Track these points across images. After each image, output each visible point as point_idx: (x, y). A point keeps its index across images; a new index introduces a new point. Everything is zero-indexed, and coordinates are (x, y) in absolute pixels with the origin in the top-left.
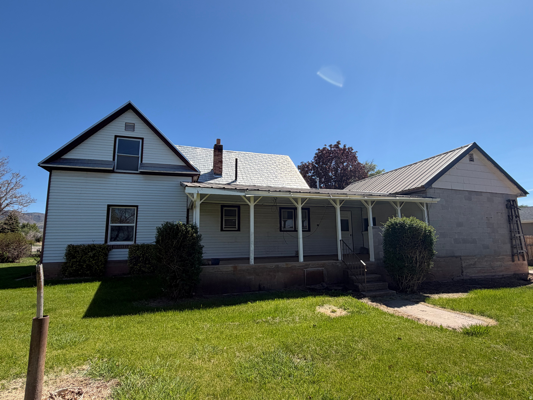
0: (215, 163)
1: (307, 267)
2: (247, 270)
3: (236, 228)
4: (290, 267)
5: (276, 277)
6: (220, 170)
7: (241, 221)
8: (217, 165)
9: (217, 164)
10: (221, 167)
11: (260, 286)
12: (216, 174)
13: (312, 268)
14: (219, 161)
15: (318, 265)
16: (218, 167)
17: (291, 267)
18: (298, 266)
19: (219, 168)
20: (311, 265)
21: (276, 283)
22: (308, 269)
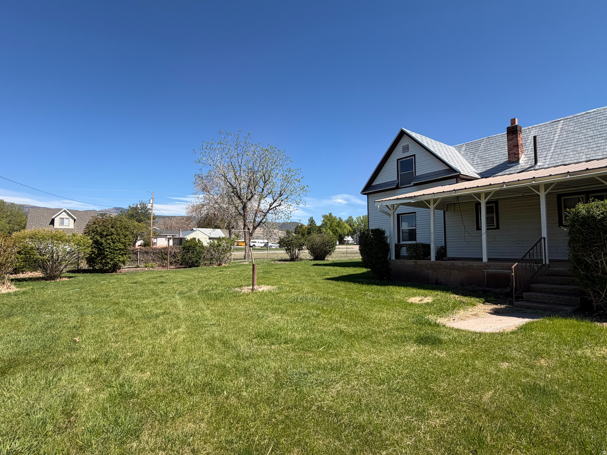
0: (509, 149)
1: (487, 267)
2: (425, 265)
3: (494, 225)
4: (466, 266)
5: (452, 274)
6: (516, 156)
7: (500, 218)
8: (511, 152)
9: (512, 150)
10: (517, 153)
11: (437, 280)
12: (511, 162)
13: (494, 269)
14: (514, 146)
15: (502, 267)
16: (513, 153)
17: (468, 266)
18: (477, 266)
19: (515, 155)
20: (492, 266)
21: (452, 280)
22: (488, 270)
